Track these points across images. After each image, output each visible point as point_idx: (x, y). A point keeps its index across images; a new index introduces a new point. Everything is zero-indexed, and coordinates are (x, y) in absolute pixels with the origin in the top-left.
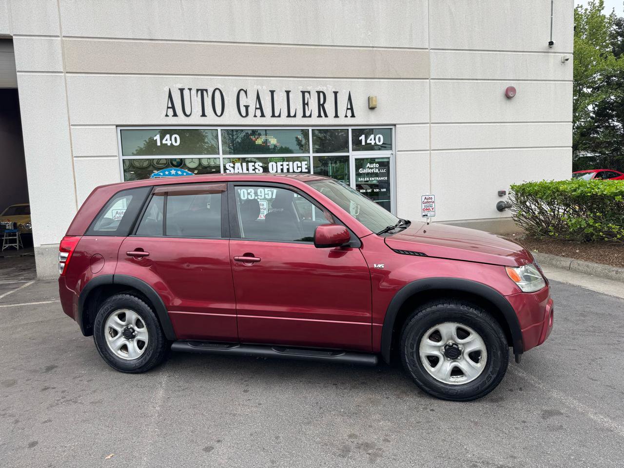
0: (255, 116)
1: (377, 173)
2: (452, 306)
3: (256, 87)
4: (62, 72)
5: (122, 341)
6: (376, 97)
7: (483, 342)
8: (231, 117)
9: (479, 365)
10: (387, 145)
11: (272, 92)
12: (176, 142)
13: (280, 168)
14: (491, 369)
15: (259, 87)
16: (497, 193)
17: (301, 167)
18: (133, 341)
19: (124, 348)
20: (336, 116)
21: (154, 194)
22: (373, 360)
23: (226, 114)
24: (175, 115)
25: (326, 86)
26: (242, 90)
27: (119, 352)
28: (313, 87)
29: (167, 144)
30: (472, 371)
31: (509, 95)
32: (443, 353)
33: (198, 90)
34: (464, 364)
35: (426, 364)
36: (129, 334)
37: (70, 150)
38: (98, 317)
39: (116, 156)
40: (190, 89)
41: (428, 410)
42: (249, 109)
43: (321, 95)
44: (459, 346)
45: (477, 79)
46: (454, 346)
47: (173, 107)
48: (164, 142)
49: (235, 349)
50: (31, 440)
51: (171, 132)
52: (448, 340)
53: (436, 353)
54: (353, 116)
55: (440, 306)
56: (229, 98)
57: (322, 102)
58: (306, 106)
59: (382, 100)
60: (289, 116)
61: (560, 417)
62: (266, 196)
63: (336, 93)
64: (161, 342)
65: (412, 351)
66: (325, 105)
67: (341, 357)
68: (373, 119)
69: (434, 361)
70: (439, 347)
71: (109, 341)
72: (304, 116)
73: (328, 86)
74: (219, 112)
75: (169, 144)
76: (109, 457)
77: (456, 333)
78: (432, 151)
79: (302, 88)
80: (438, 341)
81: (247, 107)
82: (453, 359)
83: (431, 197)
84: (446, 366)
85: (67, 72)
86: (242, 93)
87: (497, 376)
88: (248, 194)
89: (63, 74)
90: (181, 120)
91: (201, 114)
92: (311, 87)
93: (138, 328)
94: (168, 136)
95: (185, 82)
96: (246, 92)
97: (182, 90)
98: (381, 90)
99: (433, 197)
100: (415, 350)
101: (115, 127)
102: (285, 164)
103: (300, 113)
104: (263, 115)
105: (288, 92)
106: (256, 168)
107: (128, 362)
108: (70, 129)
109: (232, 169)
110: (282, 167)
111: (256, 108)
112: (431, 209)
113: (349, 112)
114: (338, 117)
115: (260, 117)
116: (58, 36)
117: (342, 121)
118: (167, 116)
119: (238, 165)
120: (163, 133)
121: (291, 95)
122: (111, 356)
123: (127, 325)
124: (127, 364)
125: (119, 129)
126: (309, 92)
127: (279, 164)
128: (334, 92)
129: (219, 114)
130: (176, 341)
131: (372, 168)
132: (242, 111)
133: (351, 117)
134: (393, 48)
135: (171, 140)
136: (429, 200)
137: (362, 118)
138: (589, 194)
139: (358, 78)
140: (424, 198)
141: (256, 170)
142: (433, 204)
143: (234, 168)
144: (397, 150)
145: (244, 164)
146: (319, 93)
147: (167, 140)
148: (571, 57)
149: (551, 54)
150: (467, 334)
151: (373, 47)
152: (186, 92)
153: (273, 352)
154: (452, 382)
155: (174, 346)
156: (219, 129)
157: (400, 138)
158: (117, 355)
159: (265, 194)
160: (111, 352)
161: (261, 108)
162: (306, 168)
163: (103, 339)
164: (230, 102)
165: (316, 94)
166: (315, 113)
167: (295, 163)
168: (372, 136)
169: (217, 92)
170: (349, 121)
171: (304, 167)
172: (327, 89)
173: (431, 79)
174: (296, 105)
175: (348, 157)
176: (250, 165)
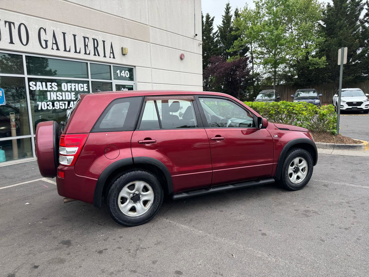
0: (52, 49)
2: (299, 150)
3: (52, 28)
5: (131, 204)
6: (127, 49)
7: (306, 163)
8: (34, 47)
9: (305, 173)
10: (131, 78)
11: (64, 34)
13: (69, 87)
15: (54, 29)
17: (83, 87)
19: (133, 209)
20: (105, 56)
22: (273, 180)
23: (30, 45)
25: (98, 36)
26: (42, 28)
27: (130, 213)
28: (91, 35)
31: (181, 59)
32: (294, 171)
34: (300, 174)
35: (289, 177)
42: (48, 42)
43: (95, 41)
46: (298, 167)
49: (212, 190)
52: (296, 165)
54: (114, 58)
55: (296, 151)
56: (32, 33)
57: (96, 46)
58: (86, 47)
60: (76, 52)
62: (61, 107)
63: (104, 42)
66: (98, 48)
67: (261, 182)
68: (124, 61)
69: (291, 175)
71: (121, 207)
72: (86, 53)
74: (25, 42)
77: (299, 162)
78: (153, 84)
79: (83, 35)
80: (293, 166)
81: (46, 41)
82: (297, 173)
84: (295, 176)
86: (42, 30)
88: (48, 105)
91: (9, 42)
92: (89, 35)
93: (144, 192)
96: (45, 30)
98: (128, 44)
100: (287, 172)
102: (73, 84)
103: (83, 51)
104: (58, 49)
105: (75, 36)
109: (34, 87)
110: (71, 87)
111: (53, 43)
113: (112, 55)
114: (106, 57)
115: (56, 50)
117: (107, 60)
119: (39, 83)
121: (76, 38)
124: (137, 219)
126: (88, 38)
127: (69, 84)
130: (173, 194)
132: (43, 44)
133: (113, 58)
134: (132, 21)
137: (119, 60)
139: (115, 35)
141: (53, 88)
143: (36, 85)
144: (137, 81)
145: (44, 84)
146: (94, 39)
148: (201, 43)
149: (195, 40)
150: (302, 161)
151: (122, 18)
154: (298, 182)
156: (24, 55)
157: (137, 73)
159: (60, 106)
161: (56, 43)
162: (87, 89)
164: (33, 36)
165: (92, 40)
166: (92, 53)
167: (80, 85)
168: (123, 72)
169: (22, 27)
170: (112, 60)
171: (85, 87)
172: (99, 38)
173: (151, 43)
174: (80, 45)
175: (111, 83)
176: (48, 84)
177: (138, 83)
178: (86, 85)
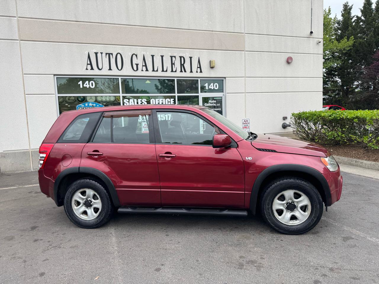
0: (142, 70)
1: (215, 106)
2: (292, 180)
3: (143, 53)
4: (18, 40)
5: (83, 208)
6: (214, 61)
7: (309, 200)
8: (127, 71)
9: (306, 213)
10: (221, 90)
11: (153, 56)
12: (92, 85)
14: (313, 215)
15: (145, 53)
16: (282, 118)
17: (170, 102)
18: (90, 208)
19: (85, 213)
20: (191, 72)
21: (104, 117)
22: (245, 213)
23: (124, 69)
24: (92, 69)
26: (134, 54)
27: (81, 215)
28: (177, 53)
29: (86, 87)
30: (302, 217)
31: (289, 61)
32: (285, 207)
33: (106, 54)
34: (298, 213)
35: (276, 214)
36: (88, 204)
37: (23, 90)
38: (68, 194)
39: (54, 94)
40: (102, 53)
41: (279, 240)
42: (139, 66)
43: (182, 59)
44: (295, 203)
45: (271, 52)
46: (292, 203)
47: (91, 64)
48: (85, 85)
49: (160, 210)
50: (40, 272)
51: (89, 80)
52: (289, 200)
53: (281, 207)
54: (201, 72)
55: (285, 181)
56: (126, 59)
57: (183, 63)
58: (173, 65)
59: (218, 63)
60: (163, 71)
61: (353, 240)
63: (191, 58)
64: (110, 208)
65: (268, 207)
66: (185, 65)
67: (226, 212)
68: (213, 74)
69: (280, 212)
70: (283, 204)
71: (75, 209)
72: (172, 71)
73: (186, 53)
74: (120, 68)
75: (88, 87)
76: (97, 278)
77: (293, 196)
78: (246, 94)
79: (170, 54)
80: (283, 201)
81: (137, 65)
82: (291, 211)
83: (247, 120)
84: (287, 215)
85: (21, 40)
86: (134, 56)
87: (317, 219)
89: (18, 41)
90: (96, 72)
91: (109, 69)
92: (176, 54)
93: (94, 200)
94: (87, 82)
95: (98, 48)
96: (136, 56)
97: (96, 54)
98: (218, 57)
99: (249, 120)
100: (270, 206)
101: (53, 76)
102: (161, 100)
103: (170, 69)
104: (147, 70)
105: (162, 57)
106: (142, 103)
107: (88, 221)
108: (23, 77)
109: (128, 103)
110: (158, 102)
111: (143, 66)
112: (247, 127)
113: (199, 69)
114: (192, 72)
115: (146, 71)
116: (15, 17)
117: (194, 74)
118: (87, 69)
119: (131, 100)
120: (84, 80)
121: (164, 58)
122: (76, 218)
123: (87, 199)
124: (87, 223)
125: (56, 77)
126: (175, 57)
127: (157, 100)
128: (190, 57)
129: (120, 69)
130: (120, 207)
131: (212, 103)
132: (134, 67)
133: (200, 72)
135: (89, 84)
136: (246, 122)
137: (207, 73)
138: (339, 118)
139: (204, 49)
140: (243, 121)
142: (249, 124)
143: (129, 102)
144: (226, 93)
145: (135, 100)
146: (181, 57)
147: (86, 84)
148: (322, 40)
149: (312, 39)
150: (300, 196)
151: (212, 31)
152: (99, 55)
153: (184, 211)
154: (291, 224)
155: (120, 210)
156: (120, 78)
157: (228, 85)
158: (80, 217)
160: (76, 216)
161: (146, 66)
163: (71, 208)
164: (127, 61)
165: (179, 58)
166: (179, 70)
167: (167, 100)
168: (212, 84)
169: (119, 55)
170: (199, 75)
171: (172, 102)
172: (186, 55)
173: (246, 51)
174: (167, 64)
175: (198, 96)
176: (139, 100)
177: (227, 94)
178: (173, 99)
